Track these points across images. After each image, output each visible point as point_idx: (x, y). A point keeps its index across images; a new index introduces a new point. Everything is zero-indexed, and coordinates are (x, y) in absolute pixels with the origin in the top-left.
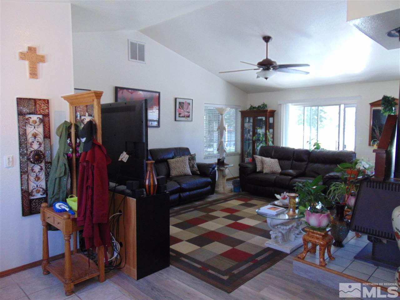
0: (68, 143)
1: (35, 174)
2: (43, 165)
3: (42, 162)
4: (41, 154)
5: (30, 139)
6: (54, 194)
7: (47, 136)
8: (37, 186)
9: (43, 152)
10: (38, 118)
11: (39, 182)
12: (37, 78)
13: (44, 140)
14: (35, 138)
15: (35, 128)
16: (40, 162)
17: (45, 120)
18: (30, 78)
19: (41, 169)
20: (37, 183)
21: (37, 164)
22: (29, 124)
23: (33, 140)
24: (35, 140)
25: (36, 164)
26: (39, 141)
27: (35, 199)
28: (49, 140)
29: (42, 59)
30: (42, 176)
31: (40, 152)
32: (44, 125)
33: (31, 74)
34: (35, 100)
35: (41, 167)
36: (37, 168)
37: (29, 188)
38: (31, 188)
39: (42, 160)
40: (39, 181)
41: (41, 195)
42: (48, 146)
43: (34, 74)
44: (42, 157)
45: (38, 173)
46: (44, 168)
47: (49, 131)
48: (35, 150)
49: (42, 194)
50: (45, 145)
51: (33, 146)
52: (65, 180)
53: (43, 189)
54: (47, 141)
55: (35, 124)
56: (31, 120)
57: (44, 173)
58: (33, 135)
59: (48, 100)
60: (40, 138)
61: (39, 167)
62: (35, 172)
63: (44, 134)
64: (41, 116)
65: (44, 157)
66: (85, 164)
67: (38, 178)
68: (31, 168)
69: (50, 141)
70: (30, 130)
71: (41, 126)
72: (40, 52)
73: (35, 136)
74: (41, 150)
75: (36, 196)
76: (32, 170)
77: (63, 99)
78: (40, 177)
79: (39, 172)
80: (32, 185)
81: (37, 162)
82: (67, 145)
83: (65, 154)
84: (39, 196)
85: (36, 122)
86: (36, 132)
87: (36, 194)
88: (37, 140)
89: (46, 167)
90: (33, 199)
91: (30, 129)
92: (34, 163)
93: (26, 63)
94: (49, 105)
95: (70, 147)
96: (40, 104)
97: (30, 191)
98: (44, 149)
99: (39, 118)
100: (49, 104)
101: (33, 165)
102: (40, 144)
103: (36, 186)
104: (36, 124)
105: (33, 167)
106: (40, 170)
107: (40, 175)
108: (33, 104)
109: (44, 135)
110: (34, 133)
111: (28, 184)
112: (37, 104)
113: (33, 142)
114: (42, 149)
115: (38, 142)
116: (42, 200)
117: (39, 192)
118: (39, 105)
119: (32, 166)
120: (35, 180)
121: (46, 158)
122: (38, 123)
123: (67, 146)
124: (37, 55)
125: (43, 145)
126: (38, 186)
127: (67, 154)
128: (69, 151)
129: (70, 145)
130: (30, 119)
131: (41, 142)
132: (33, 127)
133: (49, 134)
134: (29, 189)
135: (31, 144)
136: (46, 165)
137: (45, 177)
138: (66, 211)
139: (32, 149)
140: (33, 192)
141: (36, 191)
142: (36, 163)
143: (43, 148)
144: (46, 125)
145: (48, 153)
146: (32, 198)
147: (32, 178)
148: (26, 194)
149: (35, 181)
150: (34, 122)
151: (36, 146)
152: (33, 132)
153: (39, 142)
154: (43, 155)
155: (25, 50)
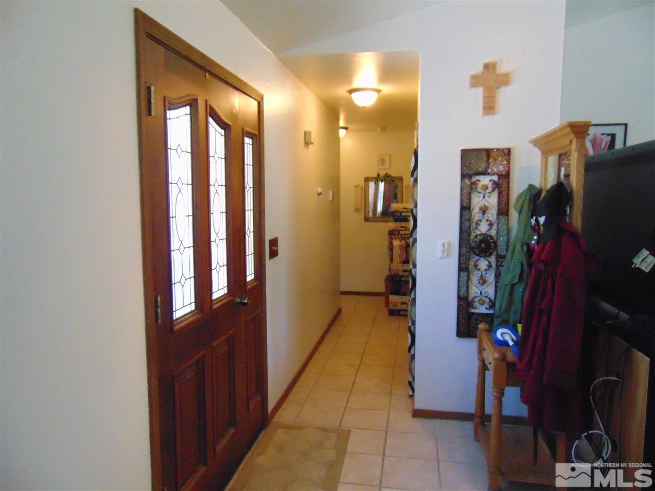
0: (533, 224)
1: (479, 272)
2: (493, 259)
3: (491, 254)
4: (491, 241)
5: (477, 215)
6: (502, 311)
7: (503, 211)
8: (481, 293)
9: (495, 238)
10: (490, 181)
11: (483, 287)
12: (494, 114)
13: (498, 219)
14: (484, 214)
15: (484, 197)
16: (488, 254)
17: (503, 184)
18: (484, 114)
19: (490, 266)
20: (481, 288)
21: (484, 257)
22: (476, 190)
23: (480, 218)
24: (484, 217)
25: (481, 257)
26: (490, 219)
27: (477, 313)
28: (506, 218)
29: (505, 80)
30: (491, 277)
31: (489, 238)
32: (500, 194)
33: (485, 108)
34: (488, 152)
35: (490, 262)
36: (483, 264)
37: (469, 293)
38: (471, 296)
39: (491, 251)
40: (485, 285)
41: (486, 308)
42: (503, 228)
43: (489, 107)
44: (492, 246)
45: (485, 272)
46: (494, 264)
47: (506, 203)
48: (482, 234)
49: (488, 307)
50: (498, 225)
51: (479, 227)
52: (520, 290)
53: (490, 300)
54: (503, 219)
55: (485, 190)
56: (480, 184)
57: (493, 274)
58: (481, 209)
59: (509, 150)
60: (492, 214)
61: (487, 263)
62: (479, 269)
63: (498, 206)
64: (495, 178)
65: (496, 246)
66: (542, 266)
67: (483, 281)
68: (474, 263)
69: (508, 220)
70: (477, 201)
71: (495, 194)
72: (502, 69)
73: (484, 210)
74: (492, 234)
75: (479, 309)
76: (476, 266)
77: (531, 145)
78: (486, 278)
79: (486, 270)
80: (475, 290)
81: (484, 254)
82: (529, 227)
83: (523, 245)
84: (482, 309)
85: (487, 188)
86: (486, 204)
87: (479, 305)
88: (486, 218)
89: (497, 265)
90: (474, 314)
91: (477, 198)
92: (479, 255)
93: (480, 91)
94: (511, 158)
95: (535, 232)
96: (496, 158)
97: (470, 299)
98: (497, 233)
99: (492, 181)
100: (512, 155)
101: (477, 258)
102: (491, 225)
103: (479, 292)
104: (488, 191)
105: (477, 261)
106: (487, 268)
107: (488, 275)
108: (485, 158)
109: (499, 209)
110: (483, 206)
111: (468, 288)
112: (491, 157)
113: (480, 221)
114: (493, 232)
115: (487, 221)
116: (488, 317)
117: (483, 304)
118: (494, 158)
119: (475, 259)
120: (479, 283)
121: (499, 248)
122: (490, 189)
123: (529, 230)
124: (497, 75)
125: (495, 227)
126: (483, 294)
127: (528, 245)
128: (532, 239)
129: (535, 228)
130: (477, 182)
131: (492, 221)
132: (482, 196)
133: (506, 209)
134: (469, 296)
135: (477, 224)
136: (497, 261)
137: (494, 281)
138: (508, 345)
139: (478, 233)
140: (474, 302)
141: (480, 300)
142: (481, 255)
143: (495, 232)
144: (504, 193)
145: (502, 240)
146: (473, 311)
147: (475, 278)
148: (464, 303)
149: (479, 285)
150: (485, 187)
151: (483, 228)
152: (481, 204)
153: (489, 221)
154: (495, 243)
155: (479, 69)
